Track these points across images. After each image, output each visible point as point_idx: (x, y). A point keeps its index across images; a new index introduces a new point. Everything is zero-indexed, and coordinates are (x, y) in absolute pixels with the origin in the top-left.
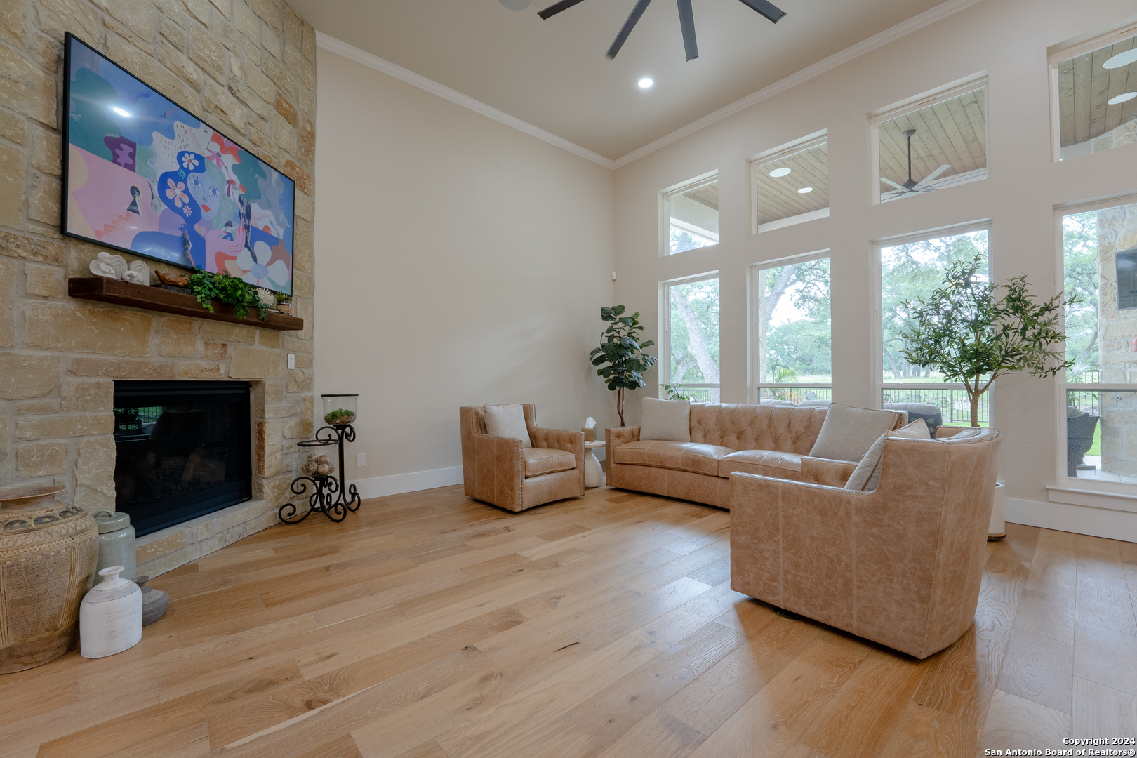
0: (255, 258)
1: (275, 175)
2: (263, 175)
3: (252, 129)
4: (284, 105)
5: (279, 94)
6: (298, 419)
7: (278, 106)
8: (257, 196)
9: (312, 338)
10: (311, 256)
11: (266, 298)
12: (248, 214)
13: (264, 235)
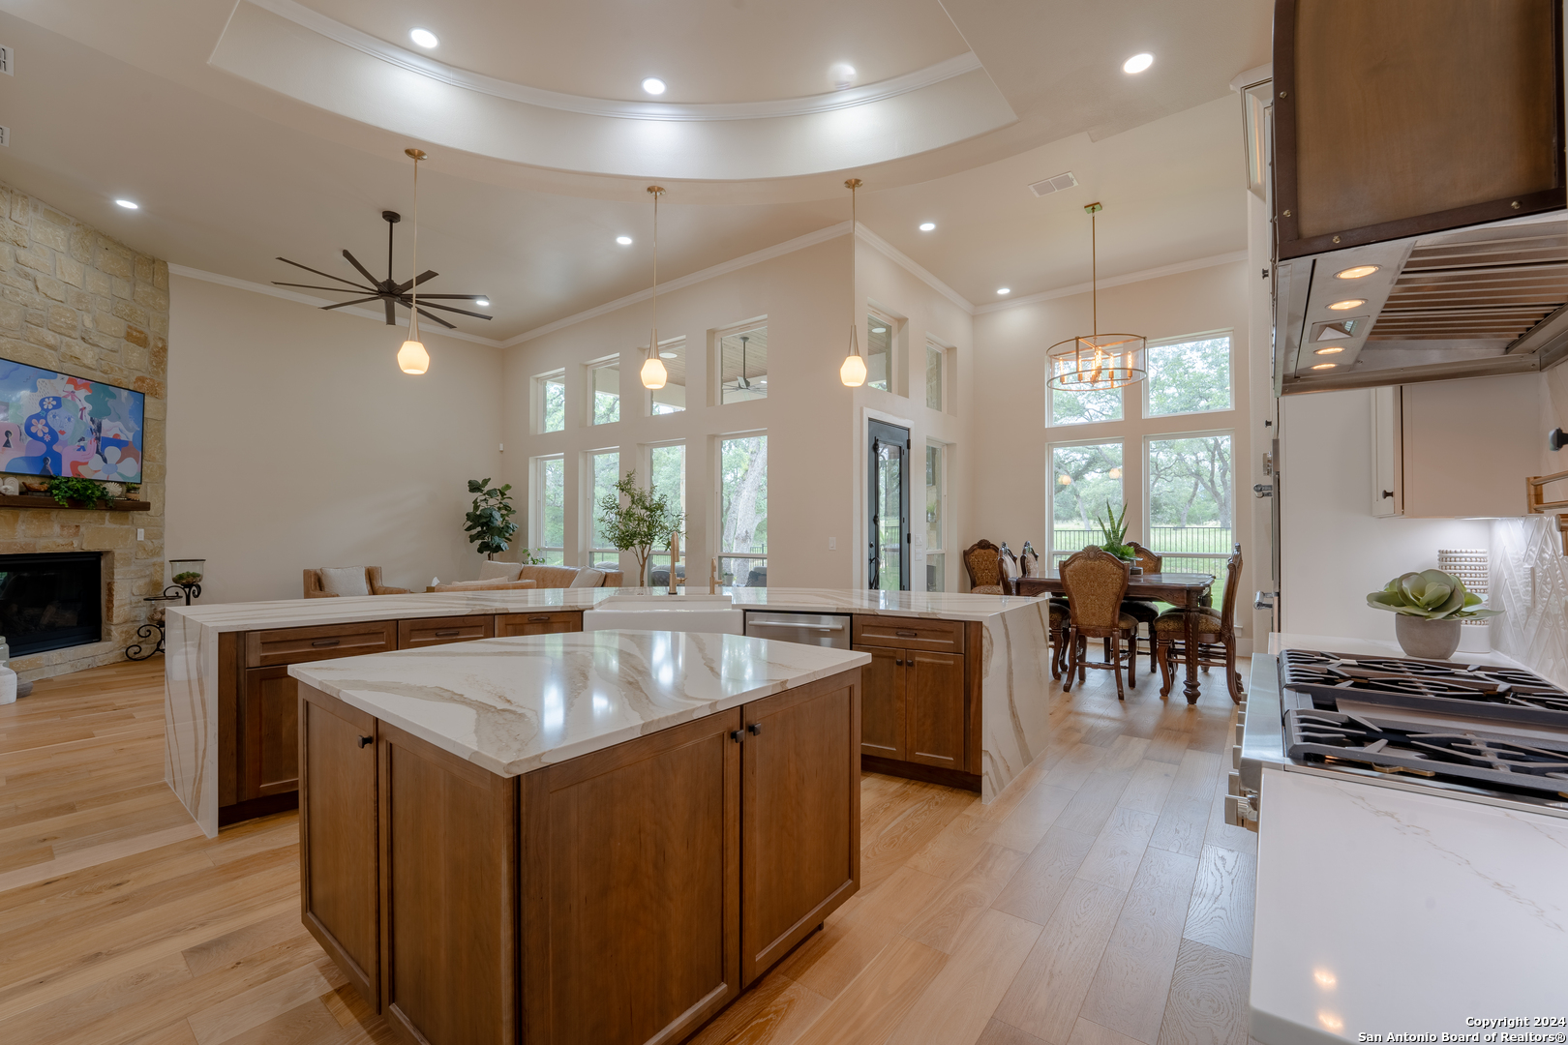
0: (105, 460)
1: (125, 393)
2: (113, 396)
3: (103, 362)
4: (135, 334)
5: (130, 327)
6: (147, 580)
7: (129, 337)
8: (107, 413)
9: (163, 514)
10: (163, 449)
11: (114, 490)
12: (99, 429)
13: (116, 442)
